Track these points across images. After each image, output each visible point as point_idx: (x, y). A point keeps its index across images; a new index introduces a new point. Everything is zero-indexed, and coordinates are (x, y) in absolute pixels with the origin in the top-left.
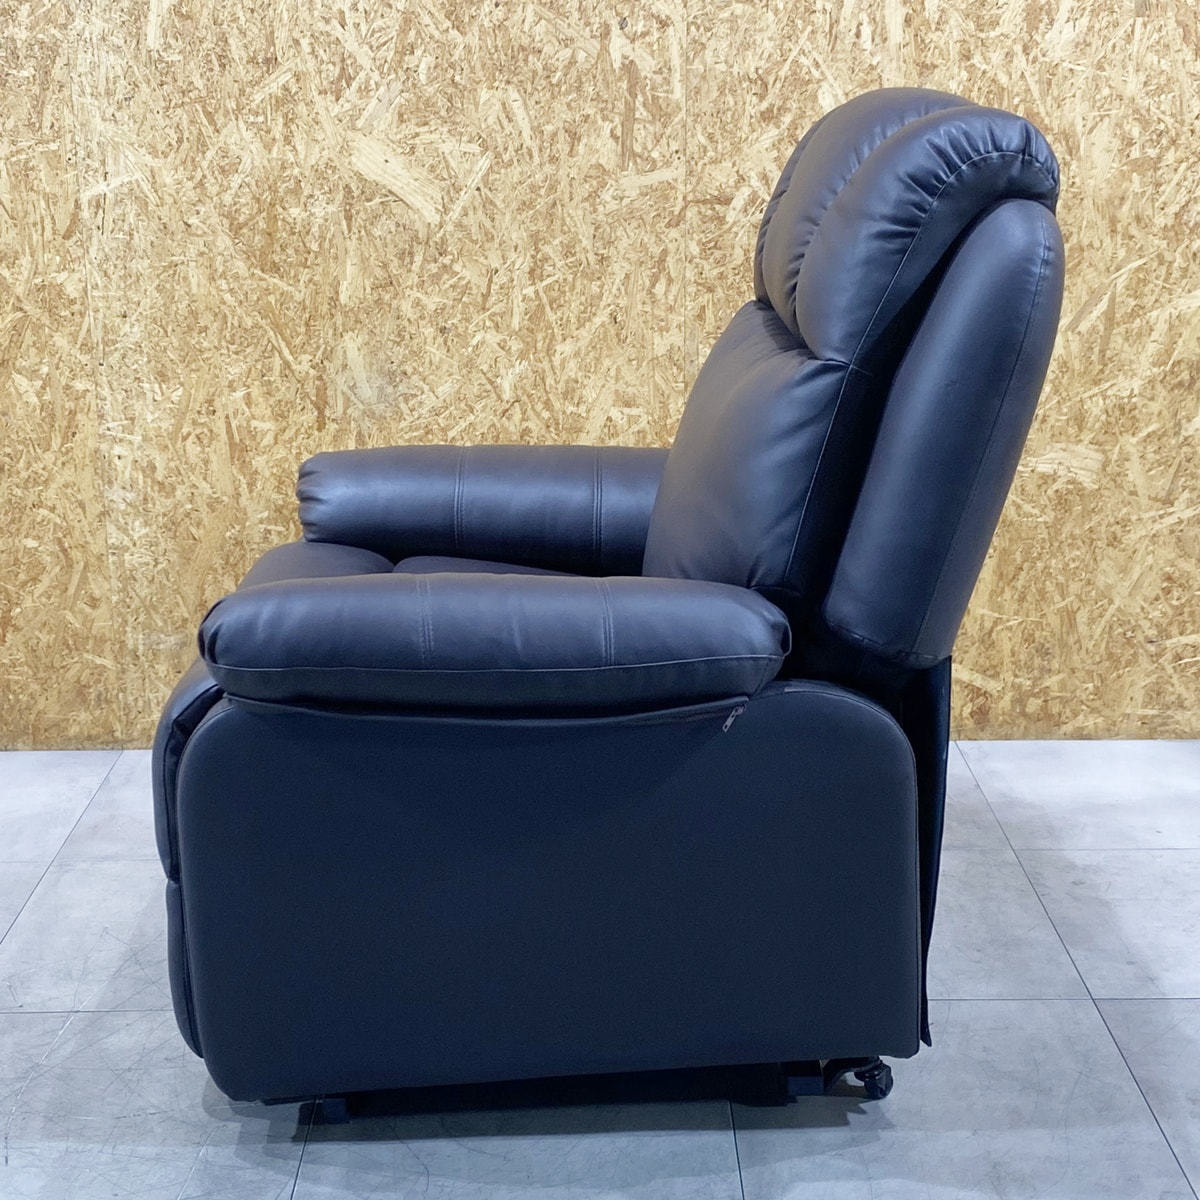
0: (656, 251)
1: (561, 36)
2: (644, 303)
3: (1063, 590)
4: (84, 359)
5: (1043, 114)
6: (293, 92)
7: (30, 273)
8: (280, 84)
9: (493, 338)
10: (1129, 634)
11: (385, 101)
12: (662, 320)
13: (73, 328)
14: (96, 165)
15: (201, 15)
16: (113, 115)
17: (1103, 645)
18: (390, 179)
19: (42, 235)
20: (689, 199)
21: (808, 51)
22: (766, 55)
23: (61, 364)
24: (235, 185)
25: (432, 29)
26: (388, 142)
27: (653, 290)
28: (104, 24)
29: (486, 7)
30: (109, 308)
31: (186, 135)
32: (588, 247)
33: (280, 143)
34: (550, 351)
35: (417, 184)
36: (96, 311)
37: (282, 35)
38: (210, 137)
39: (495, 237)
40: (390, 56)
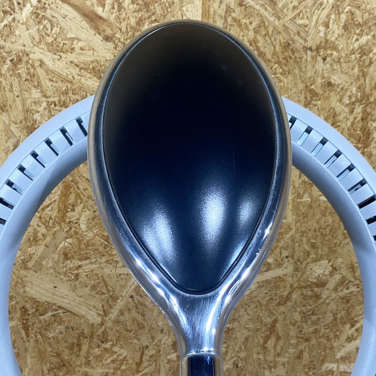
0: (269, 320)
2: (258, 353)
11: (51, 246)
12: (272, 362)
18: (60, 299)
20: (294, 286)
26: (56, 274)
27: (265, 345)
35: (81, 299)
39: (146, 326)
40: (55, 213)
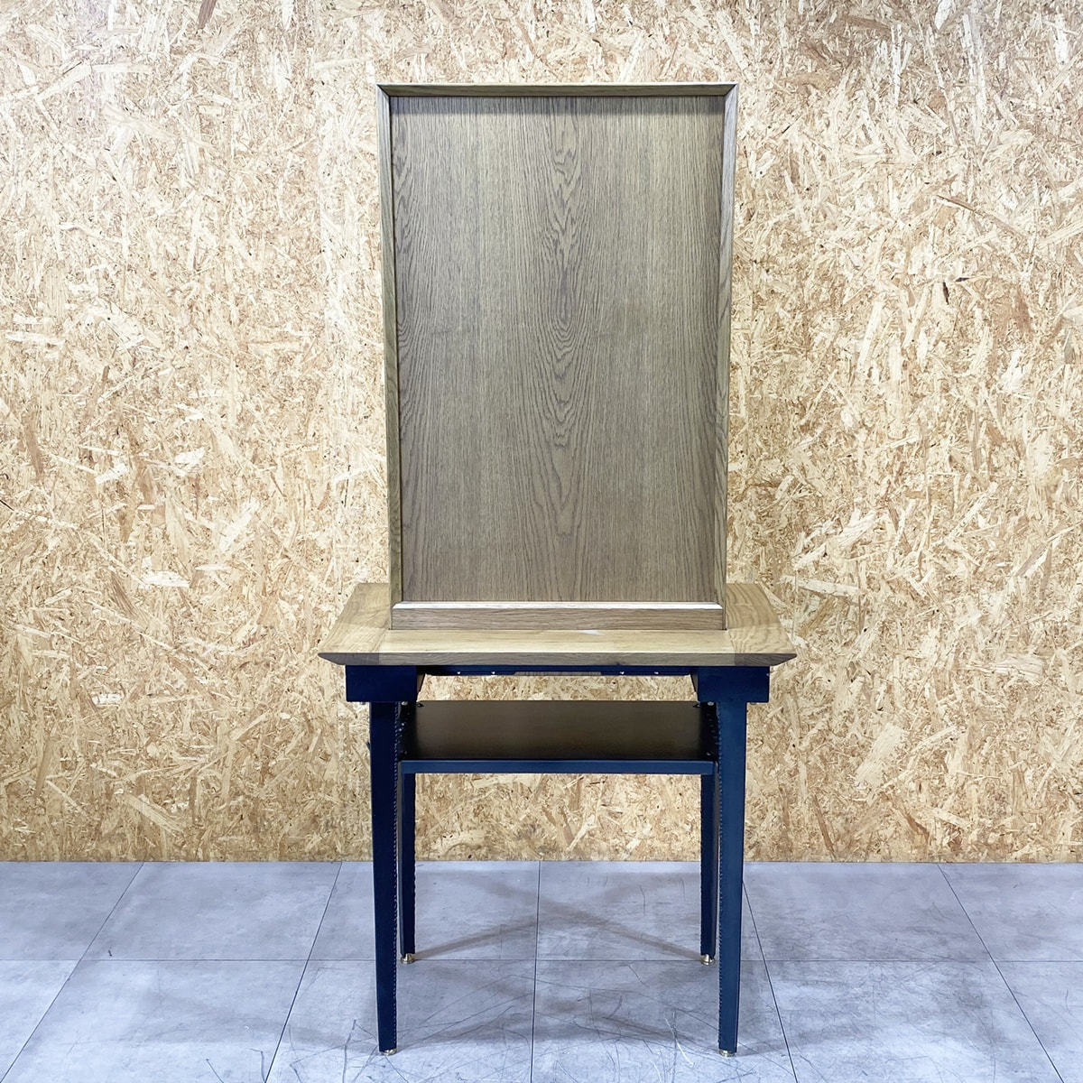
3: (1014, 755)
4: (329, 590)
5: (1000, 428)
10: (1062, 788)
14: (343, 460)
17: (1043, 796)
21: (834, 383)
22: (805, 388)
36: (338, 558)
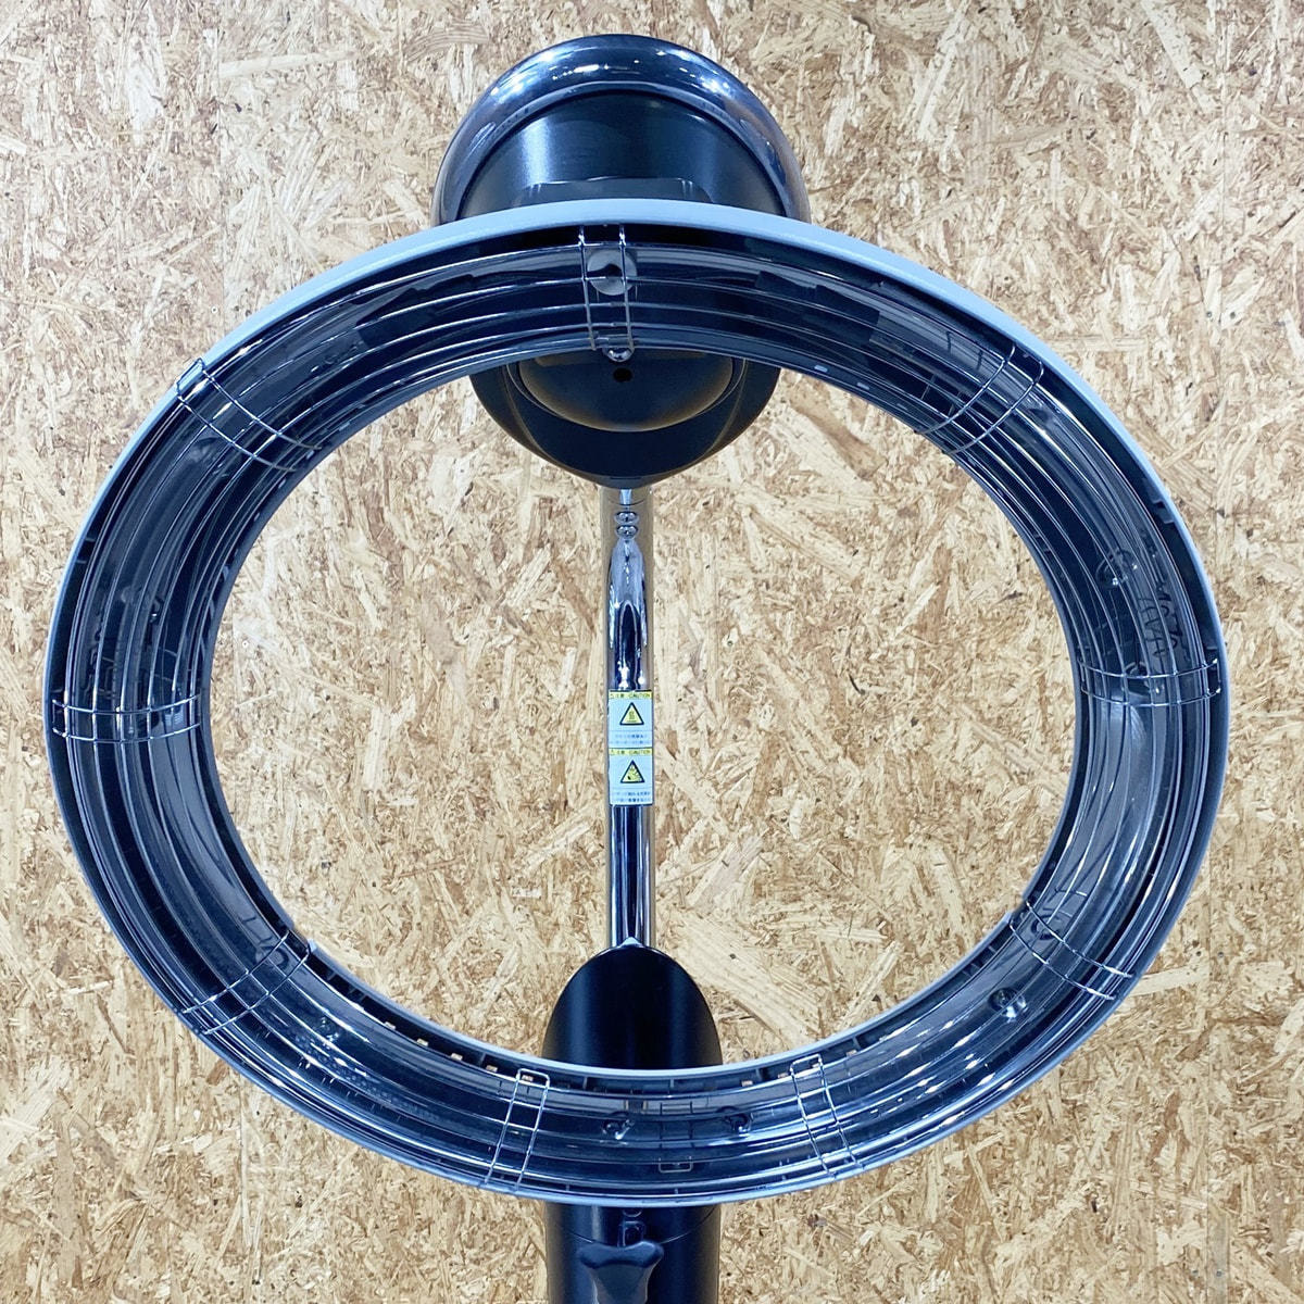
0: (1161, 1095)
1: (1014, 768)
2: (1141, 1179)
6: (590, 852)
7: (150, 1137)
8: (571, 840)
9: (894, 1234)
11: (734, 864)
12: (1171, 1207)
13: (214, 1224)
15: (451, 738)
16: (302, 890)
18: (737, 983)
19: (175, 1077)
20: (1214, 1016)
23: (191, 1280)
24: (490, 996)
25: (812, 757)
26: (736, 927)
27: (1156, 1160)
28: (297, 752)
29: (899, 724)
30: (274, 1193)
31: (417, 918)
32: (1052, 1090)
33: (566, 929)
34: (986, 1256)
35: (779, 991)
37: (577, 767)
38: (455, 922)
40: (745, 797)
